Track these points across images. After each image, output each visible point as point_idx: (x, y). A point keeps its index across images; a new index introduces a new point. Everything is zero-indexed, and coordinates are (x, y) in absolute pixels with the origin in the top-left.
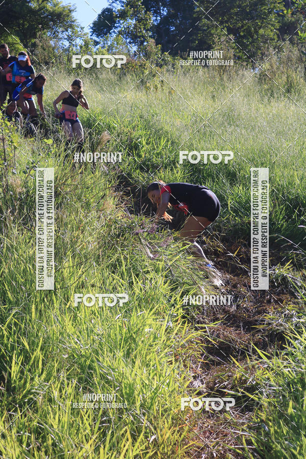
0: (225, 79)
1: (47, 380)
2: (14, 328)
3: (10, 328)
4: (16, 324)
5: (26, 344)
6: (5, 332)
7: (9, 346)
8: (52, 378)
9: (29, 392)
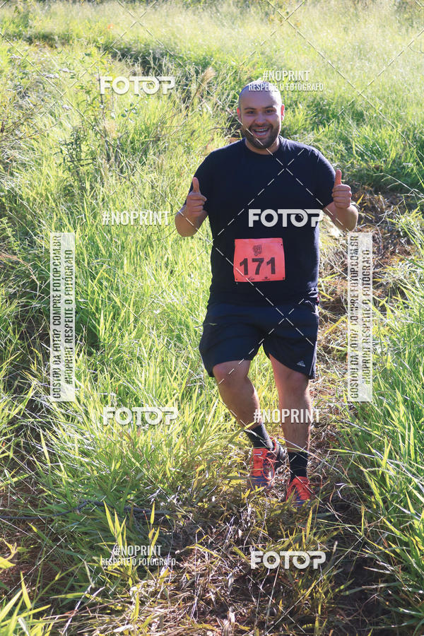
0: (360, 9)
1: (138, 337)
2: (105, 283)
3: (101, 284)
4: (107, 280)
5: (117, 300)
6: (96, 289)
7: (100, 302)
8: (144, 336)
9: (119, 351)
